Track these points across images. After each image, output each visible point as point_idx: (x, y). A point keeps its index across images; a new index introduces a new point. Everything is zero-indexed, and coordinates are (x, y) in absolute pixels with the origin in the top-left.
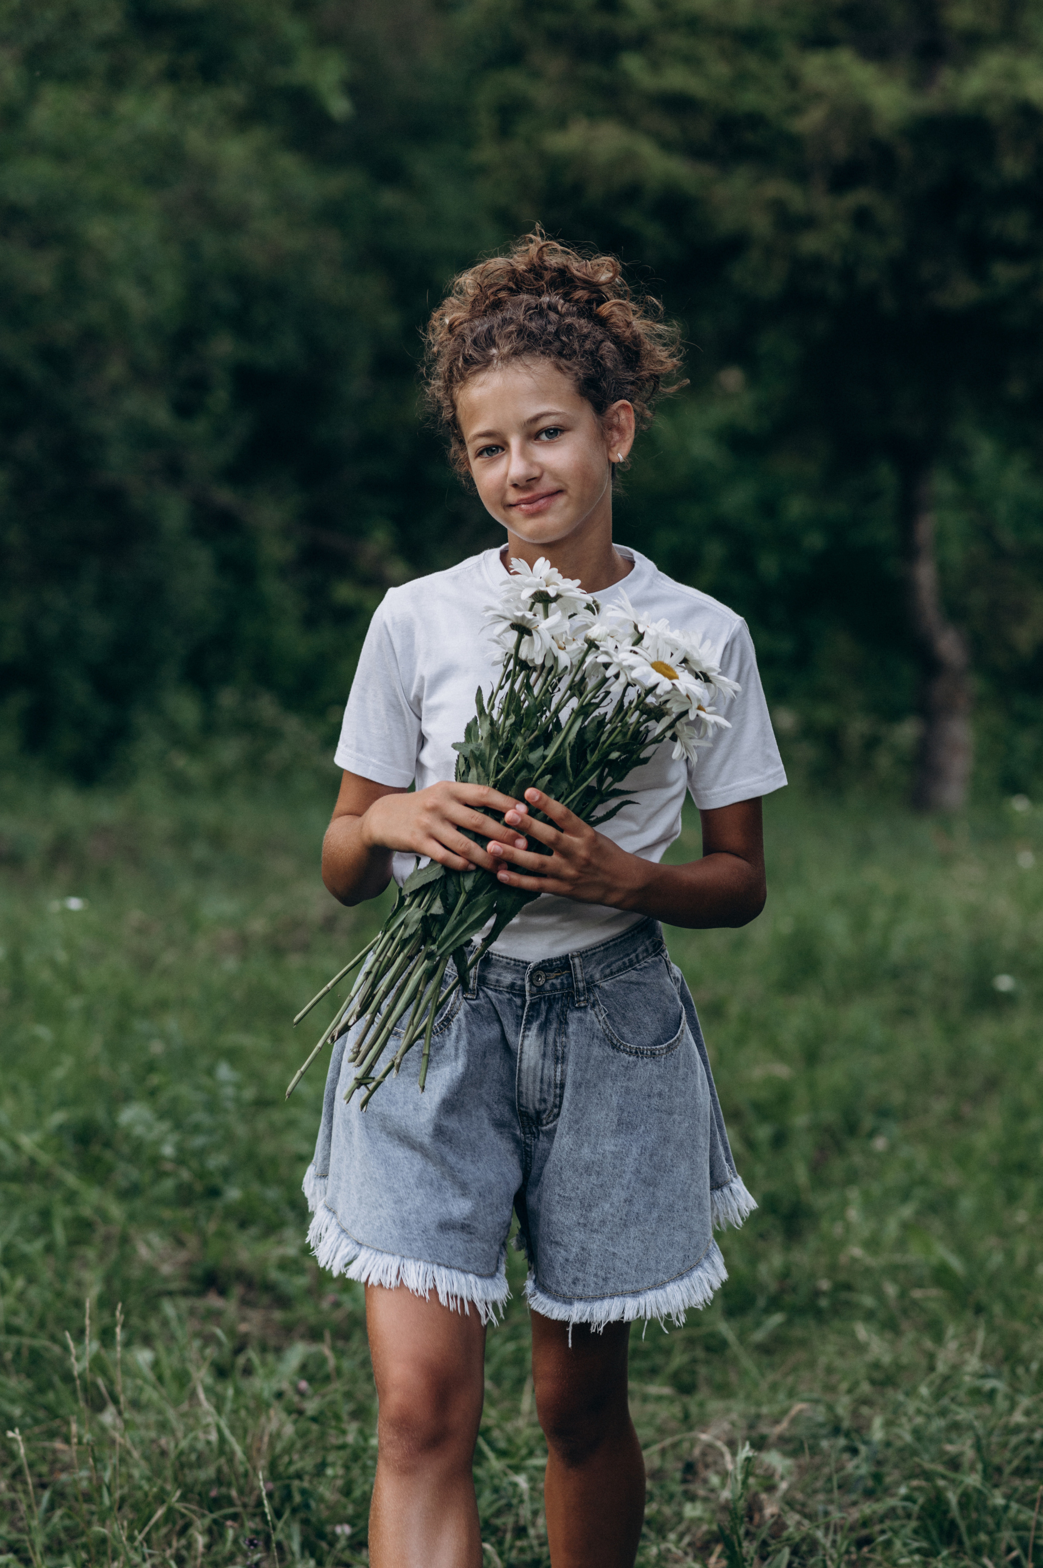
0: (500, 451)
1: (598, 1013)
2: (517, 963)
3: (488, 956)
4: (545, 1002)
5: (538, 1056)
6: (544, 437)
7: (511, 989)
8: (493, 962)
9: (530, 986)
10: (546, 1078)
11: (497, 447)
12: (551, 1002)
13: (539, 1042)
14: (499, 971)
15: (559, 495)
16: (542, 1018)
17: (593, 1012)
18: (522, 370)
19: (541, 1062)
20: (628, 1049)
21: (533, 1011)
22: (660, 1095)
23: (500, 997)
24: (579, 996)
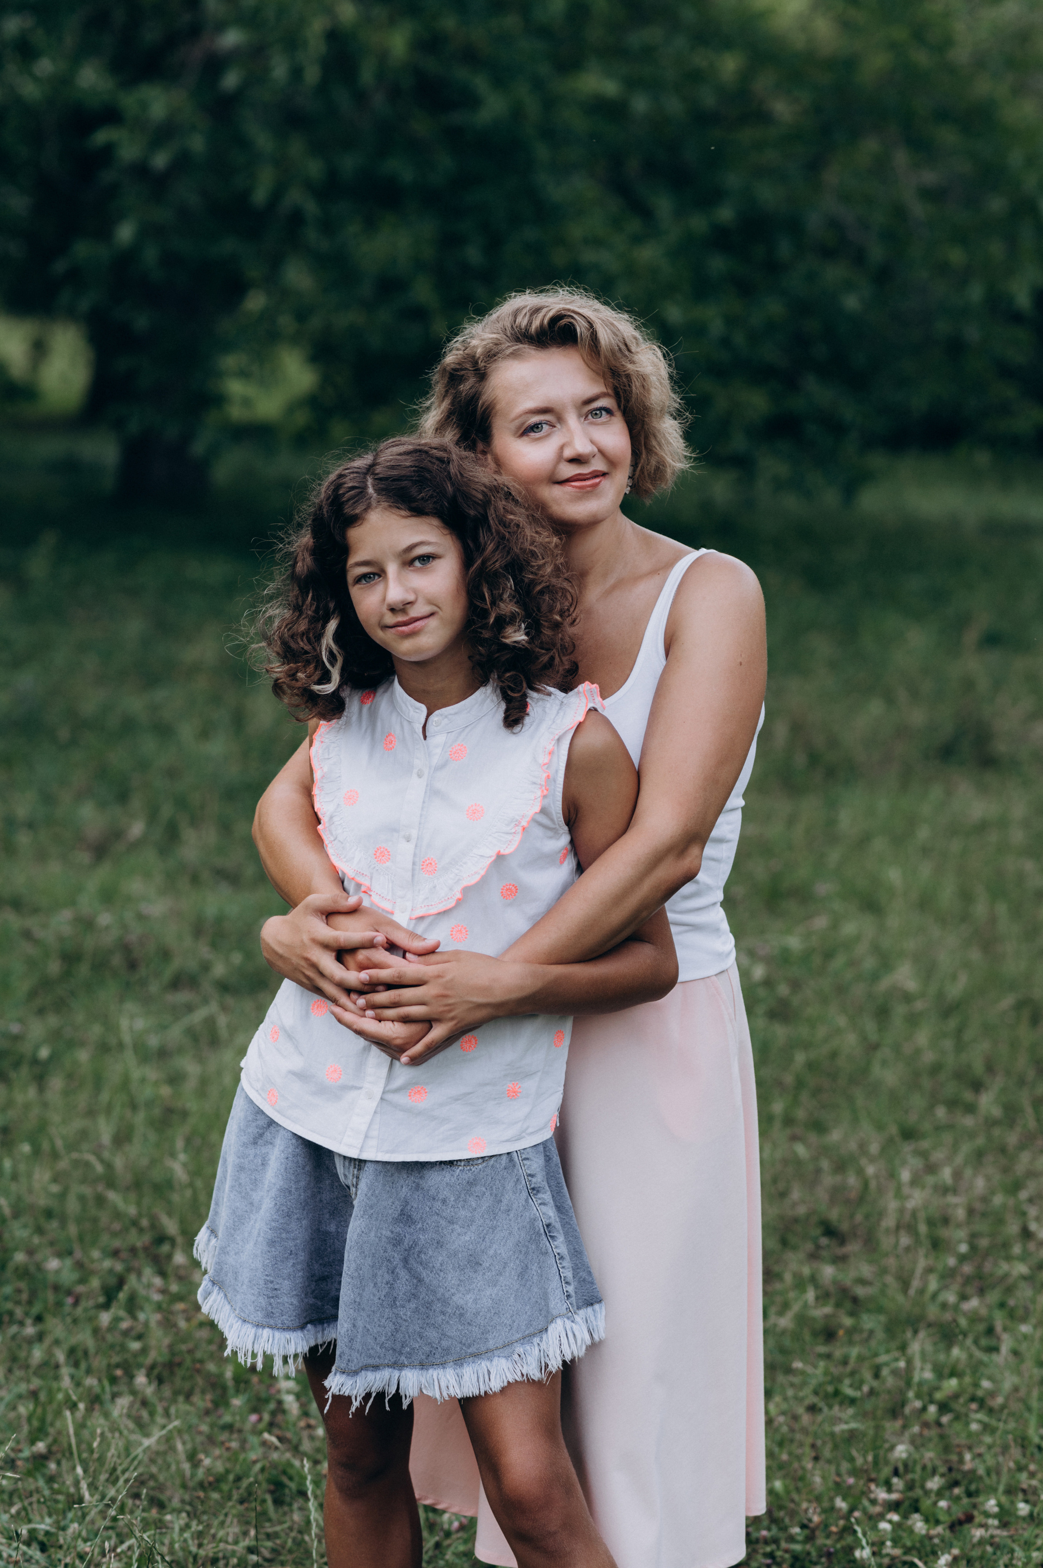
6: (417, 564)
11: (374, 574)
22: (444, 1201)
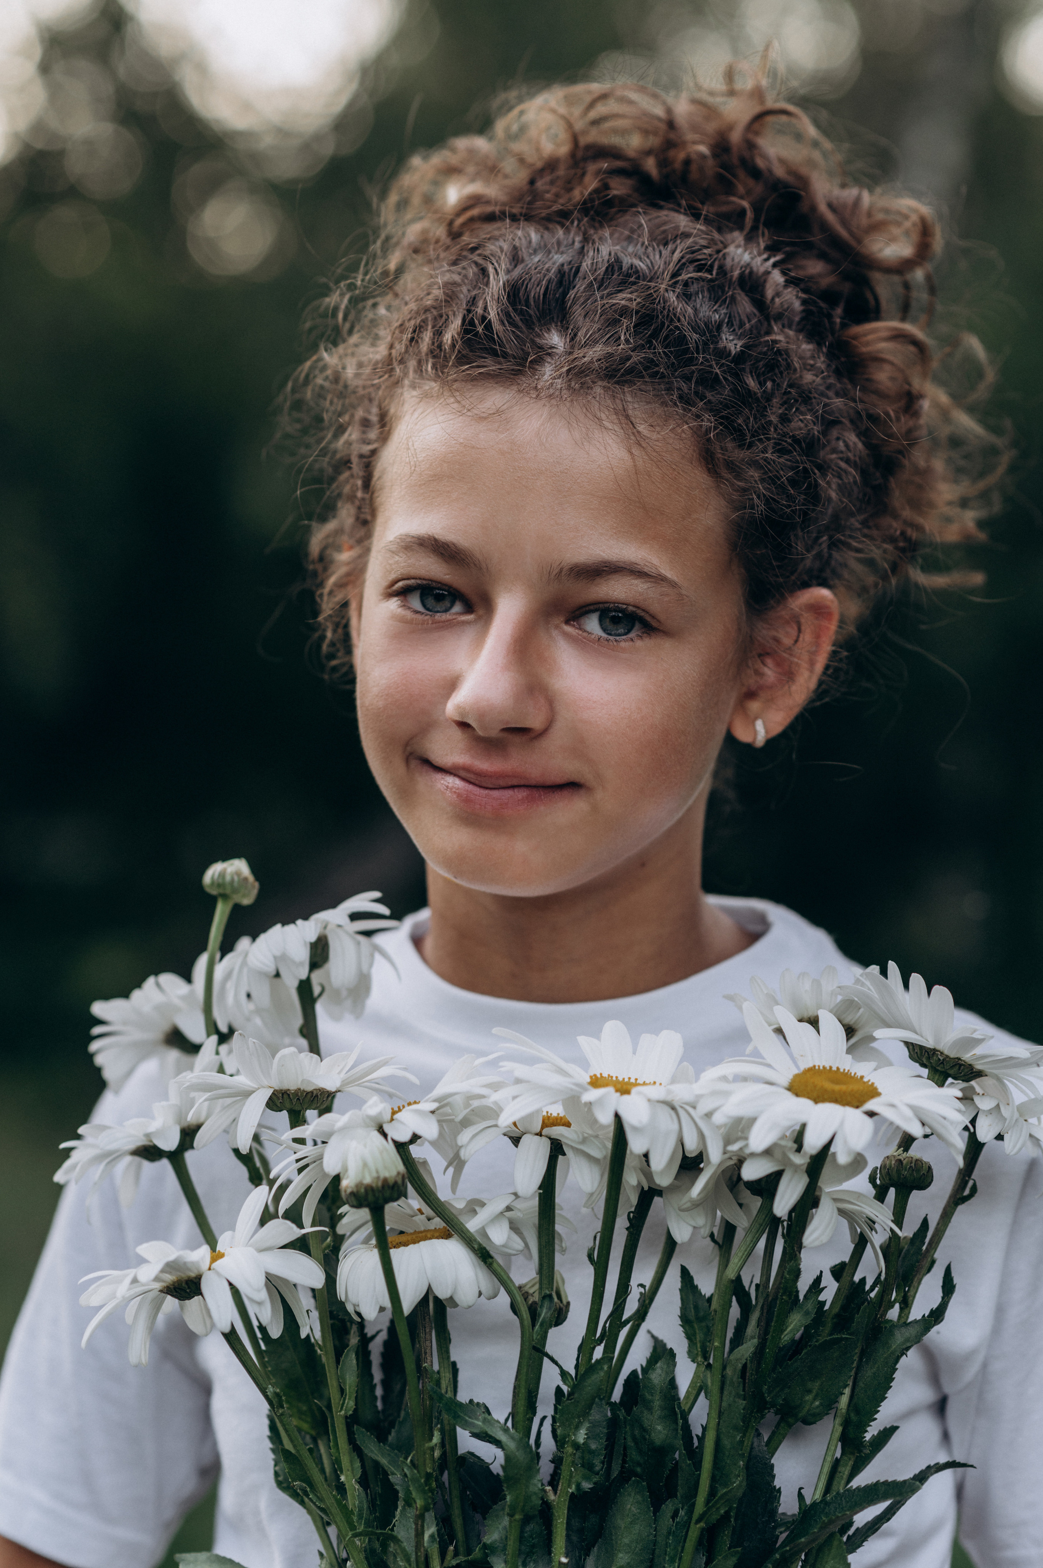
0: (457, 608)
15: (566, 793)
18: (609, 421)
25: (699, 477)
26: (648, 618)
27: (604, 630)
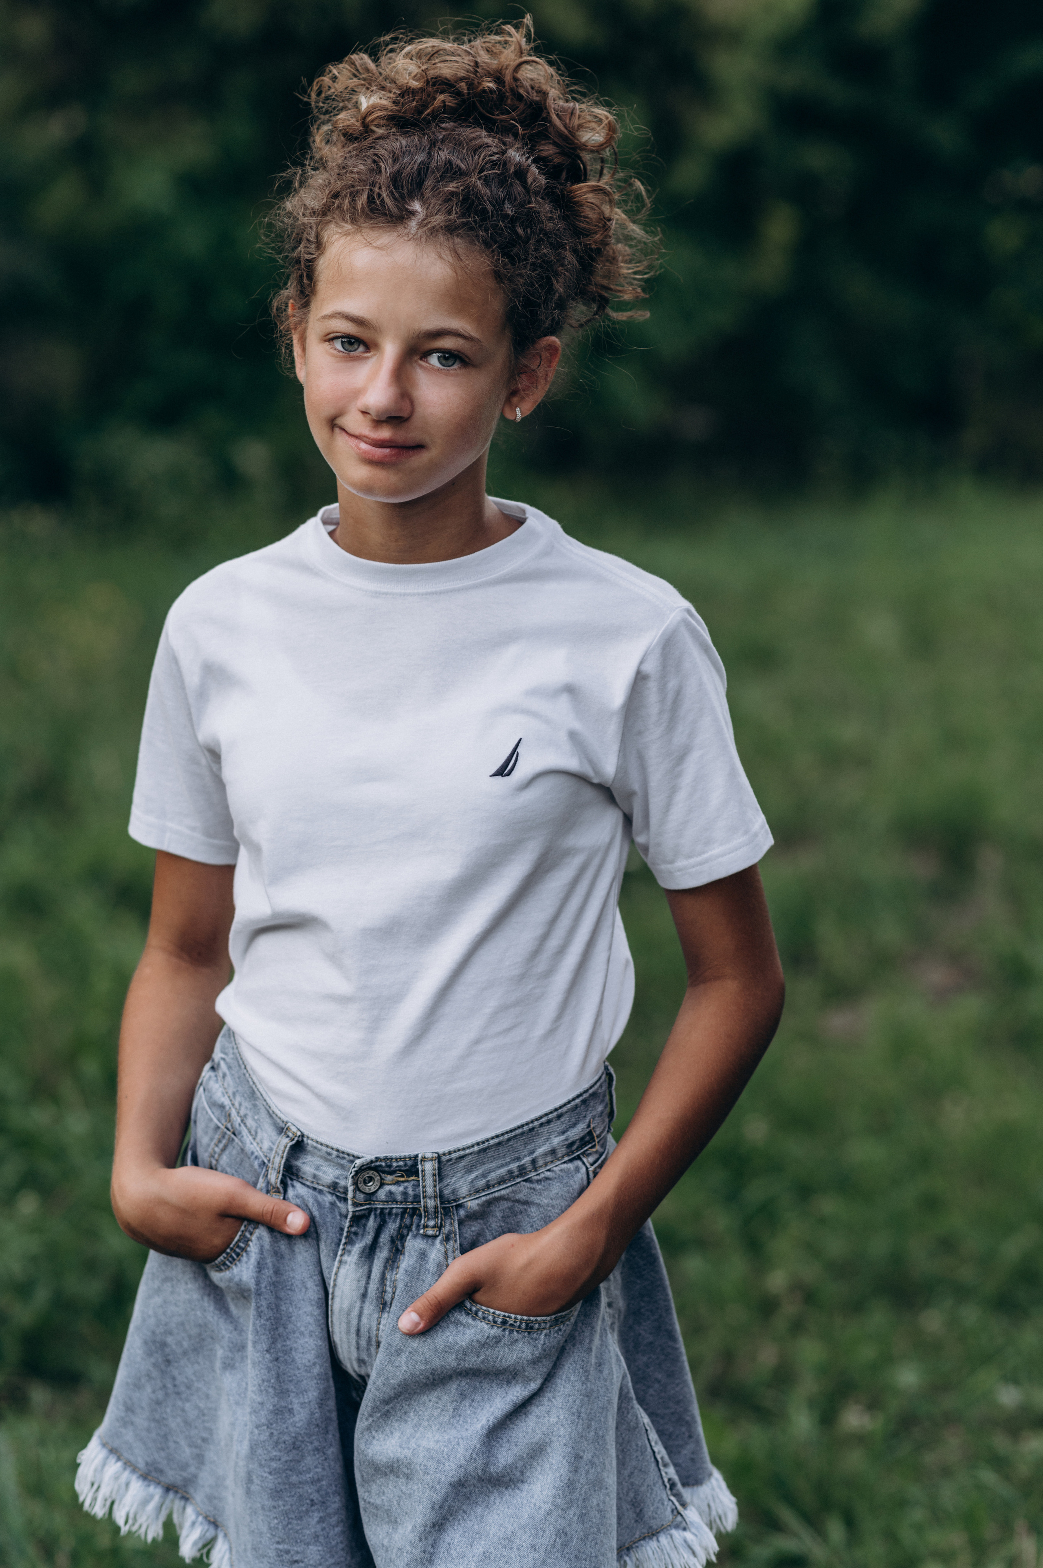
1: (450, 1253)
2: (341, 1155)
3: (303, 1141)
4: (376, 1217)
5: (356, 1295)
7: (334, 1189)
8: (309, 1148)
9: (354, 1191)
10: (363, 1330)
12: (383, 1218)
13: (359, 1275)
14: (318, 1163)
16: (368, 1239)
17: (443, 1249)
19: (358, 1304)
20: (491, 1318)
21: (358, 1226)
23: (320, 1197)
24: (428, 1219)
25: (491, 283)
26: (463, 357)
27: (441, 363)
